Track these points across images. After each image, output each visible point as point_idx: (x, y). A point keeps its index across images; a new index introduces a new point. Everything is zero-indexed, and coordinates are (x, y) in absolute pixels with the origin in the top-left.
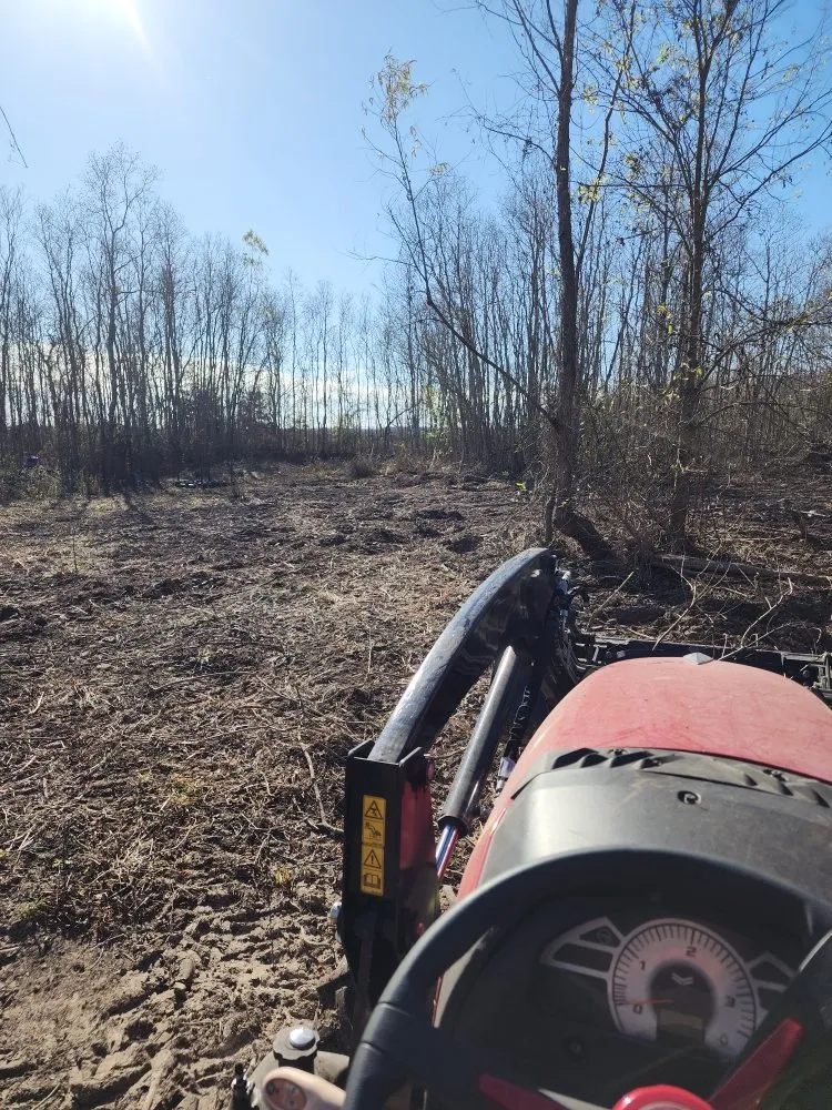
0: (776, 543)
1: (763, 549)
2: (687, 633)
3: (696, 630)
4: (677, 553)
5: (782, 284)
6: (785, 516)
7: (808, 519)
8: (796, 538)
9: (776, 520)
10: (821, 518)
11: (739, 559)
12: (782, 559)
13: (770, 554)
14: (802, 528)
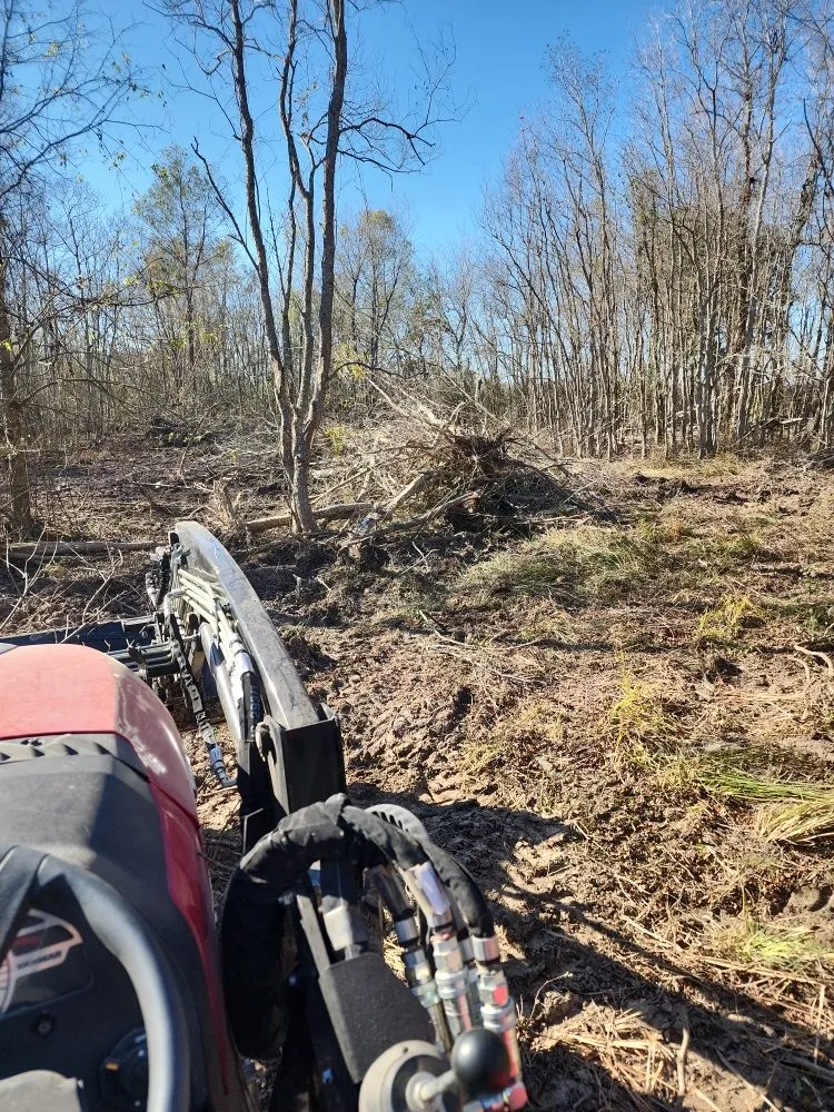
0: (129, 515)
1: (116, 524)
2: (48, 621)
3: (58, 616)
4: (26, 540)
5: (91, 260)
6: (135, 489)
7: (157, 490)
8: (146, 510)
9: (127, 494)
10: (167, 488)
11: (93, 537)
12: (134, 531)
13: (123, 528)
14: (150, 499)
